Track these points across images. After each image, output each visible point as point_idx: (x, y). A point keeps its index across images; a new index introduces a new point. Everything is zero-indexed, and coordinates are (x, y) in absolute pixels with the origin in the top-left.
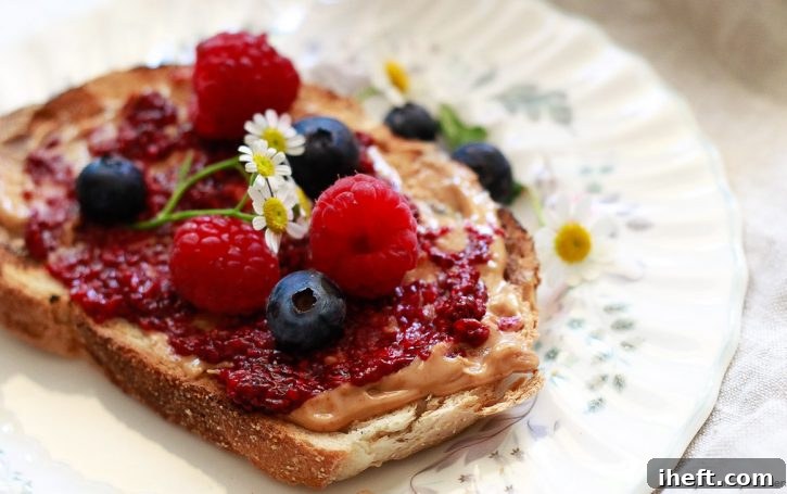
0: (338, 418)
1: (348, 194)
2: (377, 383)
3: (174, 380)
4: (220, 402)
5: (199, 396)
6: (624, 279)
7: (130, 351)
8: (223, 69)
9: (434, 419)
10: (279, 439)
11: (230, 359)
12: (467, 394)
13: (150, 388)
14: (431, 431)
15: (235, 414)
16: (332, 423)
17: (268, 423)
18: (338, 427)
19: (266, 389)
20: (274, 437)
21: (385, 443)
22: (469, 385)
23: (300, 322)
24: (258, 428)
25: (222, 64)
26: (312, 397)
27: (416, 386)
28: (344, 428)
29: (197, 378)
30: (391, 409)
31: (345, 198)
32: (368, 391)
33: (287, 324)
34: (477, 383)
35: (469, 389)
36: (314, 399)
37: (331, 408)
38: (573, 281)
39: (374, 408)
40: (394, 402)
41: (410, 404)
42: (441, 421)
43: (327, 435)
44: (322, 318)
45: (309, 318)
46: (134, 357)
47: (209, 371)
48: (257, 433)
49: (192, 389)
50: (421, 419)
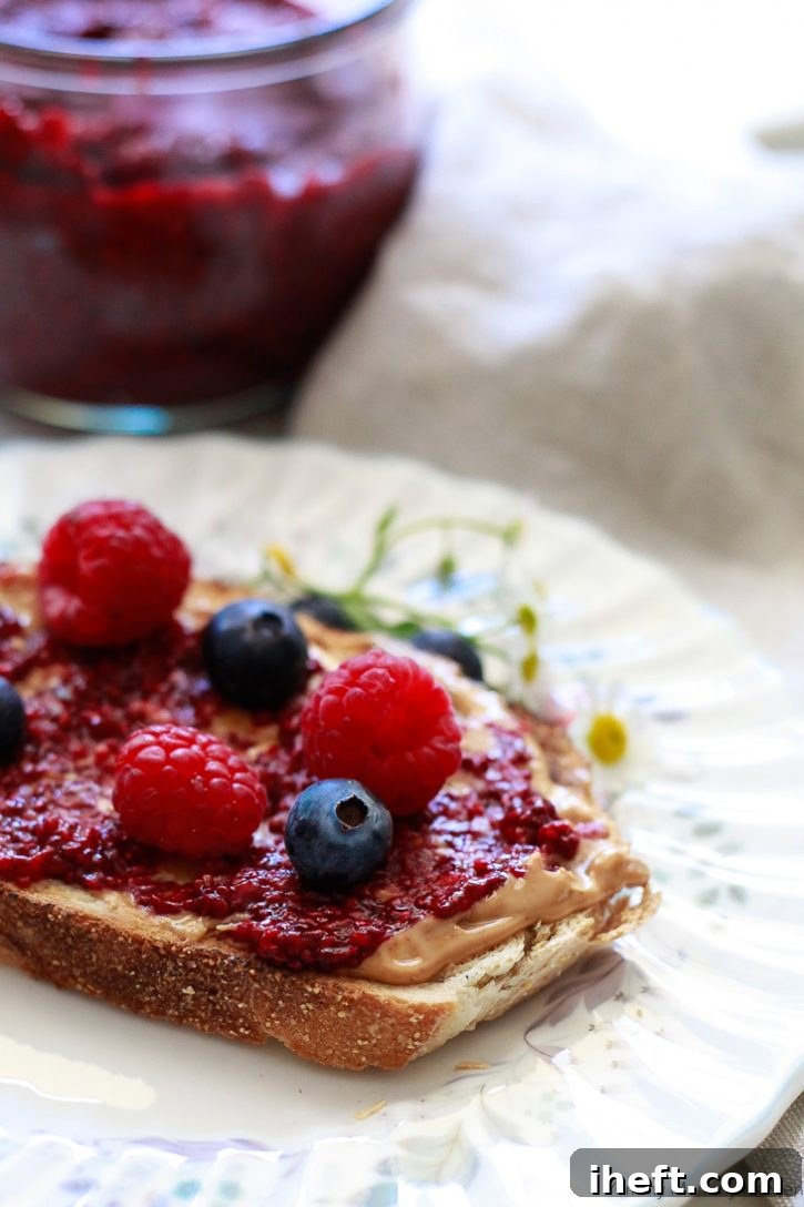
0: (427, 963)
1: (380, 671)
2: (468, 913)
3: (168, 946)
4: (249, 965)
5: (211, 963)
6: (680, 778)
7: (86, 917)
8: (114, 543)
9: (554, 950)
10: (352, 1000)
11: (241, 909)
12: (581, 916)
13: (120, 968)
14: (544, 971)
15: (278, 977)
16: (422, 970)
17: (331, 982)
18: (429, 974)
19: (320, 936)
20: (344, 999)
21: (492, 990)
22: (580, 905)
23: (351, 842)
24: (317, 991)
25: (111, 537)
26: (388, 938)
27: (520, 911)
28: (436, 976)
29: (201, 939)
30: (492, 945)
31: (376, 676)
32: (459, 923)
33: (332, 847)
34: (589, 902)
35: (581, 910)
36: (391, 941)
37: (414, 952)
38: (616, 786)
39: (472, 945)
40: (495, 936)
41: (515, 935)
42: (560, 954)
43: (416, 987)
44: (376, 836)
45: (361, 836)
46: (96, 925)
47: (221, 927)
48: (314, 998)
49: (199, 955)
50: (533, 954)
